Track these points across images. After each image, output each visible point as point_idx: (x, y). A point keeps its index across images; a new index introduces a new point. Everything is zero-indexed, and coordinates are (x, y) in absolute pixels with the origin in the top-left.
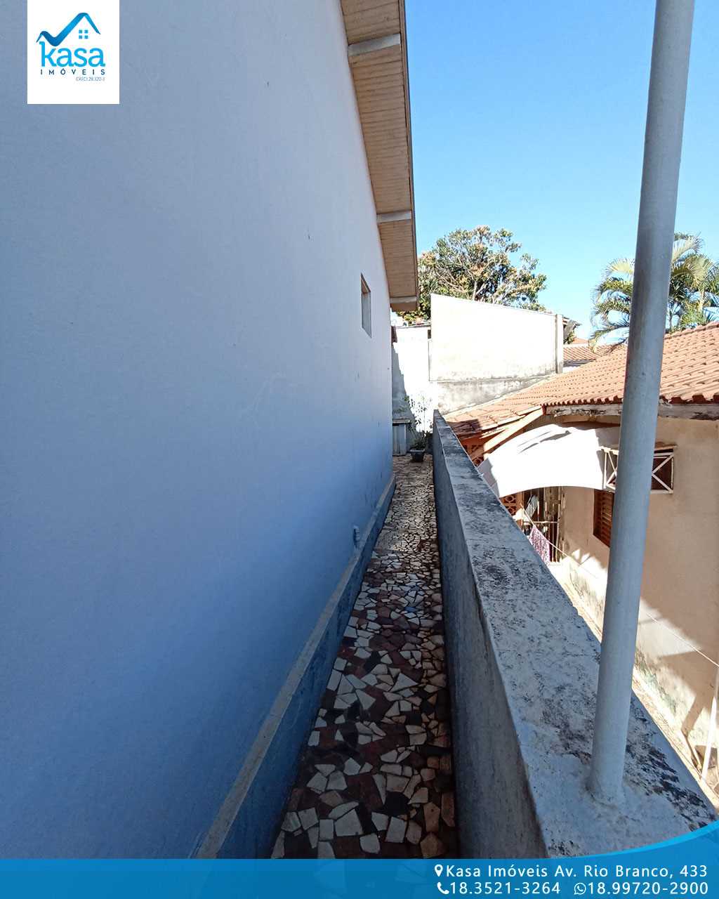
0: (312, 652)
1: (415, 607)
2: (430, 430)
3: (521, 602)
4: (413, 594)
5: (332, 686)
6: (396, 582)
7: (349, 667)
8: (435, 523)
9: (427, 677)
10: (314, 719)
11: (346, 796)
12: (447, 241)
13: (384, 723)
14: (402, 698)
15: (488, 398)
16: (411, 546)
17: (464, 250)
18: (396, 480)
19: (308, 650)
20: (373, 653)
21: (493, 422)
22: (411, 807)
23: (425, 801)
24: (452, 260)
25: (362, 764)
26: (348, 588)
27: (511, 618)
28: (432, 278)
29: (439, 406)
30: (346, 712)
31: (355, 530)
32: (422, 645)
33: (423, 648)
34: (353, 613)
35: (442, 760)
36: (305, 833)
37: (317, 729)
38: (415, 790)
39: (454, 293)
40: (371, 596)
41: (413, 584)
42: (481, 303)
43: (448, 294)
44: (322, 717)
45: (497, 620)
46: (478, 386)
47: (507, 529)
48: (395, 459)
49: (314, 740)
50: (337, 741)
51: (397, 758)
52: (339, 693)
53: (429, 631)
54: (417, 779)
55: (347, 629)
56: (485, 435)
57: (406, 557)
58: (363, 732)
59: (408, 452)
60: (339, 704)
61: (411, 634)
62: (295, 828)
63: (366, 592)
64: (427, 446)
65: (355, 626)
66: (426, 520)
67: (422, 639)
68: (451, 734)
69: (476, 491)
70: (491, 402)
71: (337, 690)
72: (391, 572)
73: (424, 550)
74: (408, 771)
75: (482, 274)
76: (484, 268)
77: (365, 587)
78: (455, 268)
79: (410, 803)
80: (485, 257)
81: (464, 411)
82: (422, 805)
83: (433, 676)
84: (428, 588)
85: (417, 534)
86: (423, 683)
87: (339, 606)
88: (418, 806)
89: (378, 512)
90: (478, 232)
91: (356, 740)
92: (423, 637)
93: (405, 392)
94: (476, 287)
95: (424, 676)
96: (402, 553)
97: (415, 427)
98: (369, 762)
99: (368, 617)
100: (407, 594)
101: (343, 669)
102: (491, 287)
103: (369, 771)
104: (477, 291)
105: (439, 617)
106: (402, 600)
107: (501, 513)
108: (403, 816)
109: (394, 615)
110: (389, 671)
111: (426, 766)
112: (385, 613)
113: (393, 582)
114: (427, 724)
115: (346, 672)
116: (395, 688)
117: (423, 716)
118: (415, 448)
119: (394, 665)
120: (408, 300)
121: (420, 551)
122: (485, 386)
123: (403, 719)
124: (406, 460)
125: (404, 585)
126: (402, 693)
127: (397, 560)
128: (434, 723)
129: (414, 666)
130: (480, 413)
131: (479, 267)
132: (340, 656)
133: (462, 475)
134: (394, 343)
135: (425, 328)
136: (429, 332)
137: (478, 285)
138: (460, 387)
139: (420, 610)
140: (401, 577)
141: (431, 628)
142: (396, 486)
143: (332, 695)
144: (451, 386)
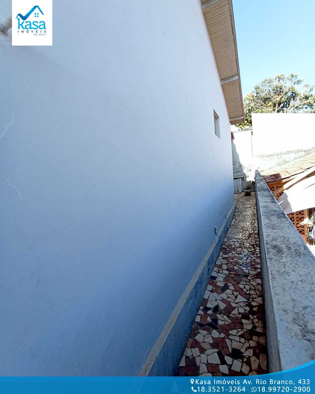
0: (196, 281)
1: (246, 265)
2: (254, 180)
3: (289, 263)
4: (245, 258)
5: (206, 297)
6: (236, 253)
7: (214, 289)
8: (257, 225)
9: (252, 298)
10: (198, 310)
11: (213, 346)
12: (260, 86)
13: (230, 316)
14: (239, 306)
15: (286, 162)
16: (244, 236)
17: (270, 88)
18: (236, 204)
19: (194, 280)
20: (225, 284)
21: (288, 174)
22: (244, 357)
23: (251, 355)
24: (263, 95)
25: (220, 333)
26: (212, 254)
27: (282, 271)
28: (252, 105)
29: (259, 168)
30: (213, 309)
31: (215, 228)
32: (250, 283)
33: (251, 284)
34: (215, 265)
35: (261, 338)
36: (194, 358)
37: (199, 315)
38: (246, 350)
39: (265, 111)
40: (224, 258)
41: (245, 254)
42: (281, 114)
43: (262, 112)
44: (201, 310)
45: (274, 271)
46: (279, 156)
47: (287, 228)
48: (236, 195)
49: (198, 319)
50: (208, 321)
51: (237, 333)
52: (209, 300)
53: (254, 276)
54: (247, 345)
55: (212, 273)
56: (284, 181)
57: (242, 241)
58: (221, 319)
59: (242, 191)
60: (209, 305)
61: (244, 277)
62: (190, 355)
63: (222, 256)
64: (253, 188)
65: (216, 271)
66: (252, 223)
67: (250, 280)
68: (265, 327)
69: (272, 209)
70: (288, 164)
71: (208, 298)
72: (234, 248)
73: (251, 238)
74: (243, 340)
75: (281, 99)
76: (282, 96)
77: (221, 254)
78: (265, 98)
79: (244, 355)
80: (282, 90)
81: (272, 169)
82: (250, 357)
83: (256, 298)
84: (253, 256)
85: (247, 230)
86: (250, 300)
87: (208, 262)
88: (248, 357)
89: (227, 220)
90: (277, 78)
91: (217, 322)
92: (250, 279)
93: (239, 163)
94: (277, 106)
95: (251, 297)
96: (240, 239)
97: (246, 179)
98: (223, 333)
99: (223, 268)
100: (242, 258)
101: (211, 290)
102: (286, 105)
103: (223, 337)
104: (278, 108)
105: (259, 270)
106: (240, 261)
107: (285, 220)
108: (239, 360)
109: (235, 268)
110: (233, 293)
111: (252, 340)
112: (231, 266)
113: (235, 252)
114: (253, 320)
115: (212, 291)
116: (236, 302)
117: (251, 316)
118: (246, 189)
119: (236, 291)
120: (238, 119)
121: (249, 238)
122: (283, 156)
123: (240, 316)
124: (242, 195)
125: (241, 254)
126: (239, 304)
127: (237, 242)
128: (256, 320)
129: (246, 292)
130: (281, 170)
131: (278, 96)
132: (209, 284)
133: (266, 201)
134: (233, 140)
135: (250, 130)
136: (252, 132)
137: (278, 105)
138: (270, 157)
139: (249, 266)
140: (239, 250)
141: (254, 275)
142: (236, 207)
143: (206, 301)
144: (264, 157)
